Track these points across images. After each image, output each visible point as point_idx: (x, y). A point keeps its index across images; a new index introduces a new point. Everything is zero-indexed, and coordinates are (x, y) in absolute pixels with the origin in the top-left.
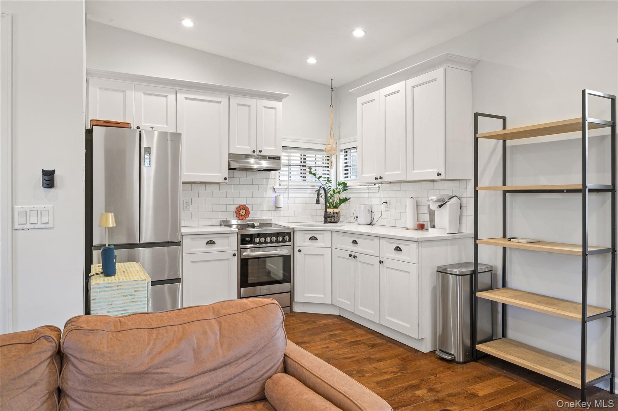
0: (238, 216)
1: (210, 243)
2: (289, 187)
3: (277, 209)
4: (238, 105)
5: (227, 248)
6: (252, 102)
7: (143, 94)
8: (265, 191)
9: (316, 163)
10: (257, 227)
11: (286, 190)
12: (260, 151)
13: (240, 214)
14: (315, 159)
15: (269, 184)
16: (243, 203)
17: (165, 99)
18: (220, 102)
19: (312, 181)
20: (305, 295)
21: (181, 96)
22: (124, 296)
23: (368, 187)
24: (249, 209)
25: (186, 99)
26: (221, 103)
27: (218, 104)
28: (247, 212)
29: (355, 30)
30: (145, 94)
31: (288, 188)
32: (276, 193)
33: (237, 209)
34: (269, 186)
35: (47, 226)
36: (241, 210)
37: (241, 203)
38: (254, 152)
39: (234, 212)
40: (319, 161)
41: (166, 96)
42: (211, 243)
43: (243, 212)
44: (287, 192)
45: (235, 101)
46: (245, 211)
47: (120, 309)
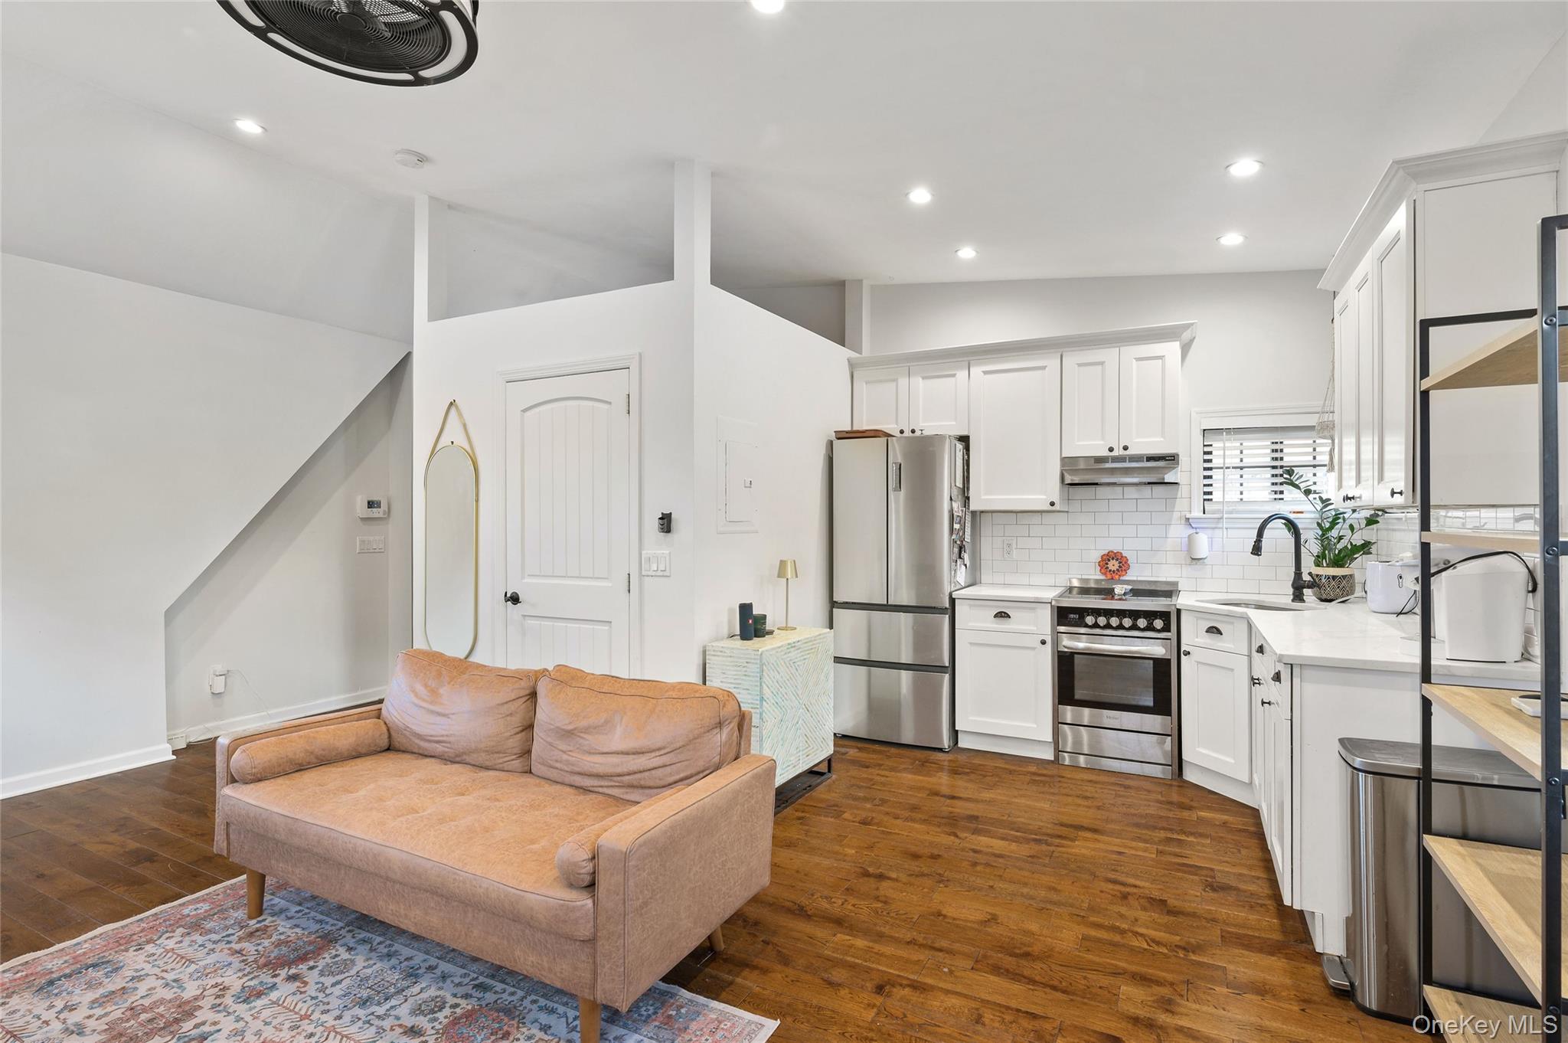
0: (1103, 571)
1: (1002, 615)
2: (1225, 516)
3: (1194, 562)
4: (1079, 365)
5: (1033, 628)
6: (1108, 355)
7: (921, 379)
8: (1167, 525)
9: (1314, 458)
10: (1119, 595)
11: (1218, 523)
12: (1126, 448)
13: (1107, 568)
14: (1311, 450)
15: (1176, 510)
16: (1115, 546)
17: (953, 379)
18: (1044, 368)
19: (1294, 501)
20: (1197, 749)
21: (977, 371)
22: (736, 666)
23: (1406, 516)
24: (1127, 560)
25: (985, 373)
26: (1047, 369)
27: (1040, 372)
28: (1123, 564)
29: (1235, 163)
30: (924, 378)
31: (1222, 518)
32: (1193, 528)
33: (1102, 558)
34: (1176, 515)
35: (665, 574)
36: (1109, 560)
37: (1111, 549)
38: (1111, 450)
39: (1097, 564)
40: (1321, 453)
41: (954, 376)
42: (1002, 617)
43: (1113, 565)
44: (1220, 525)
45: (1072, 359)
46: (1120, 563)
47: (733, 681)
